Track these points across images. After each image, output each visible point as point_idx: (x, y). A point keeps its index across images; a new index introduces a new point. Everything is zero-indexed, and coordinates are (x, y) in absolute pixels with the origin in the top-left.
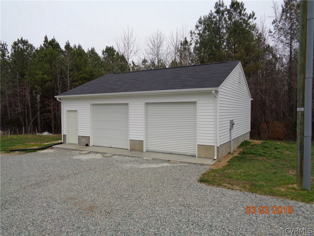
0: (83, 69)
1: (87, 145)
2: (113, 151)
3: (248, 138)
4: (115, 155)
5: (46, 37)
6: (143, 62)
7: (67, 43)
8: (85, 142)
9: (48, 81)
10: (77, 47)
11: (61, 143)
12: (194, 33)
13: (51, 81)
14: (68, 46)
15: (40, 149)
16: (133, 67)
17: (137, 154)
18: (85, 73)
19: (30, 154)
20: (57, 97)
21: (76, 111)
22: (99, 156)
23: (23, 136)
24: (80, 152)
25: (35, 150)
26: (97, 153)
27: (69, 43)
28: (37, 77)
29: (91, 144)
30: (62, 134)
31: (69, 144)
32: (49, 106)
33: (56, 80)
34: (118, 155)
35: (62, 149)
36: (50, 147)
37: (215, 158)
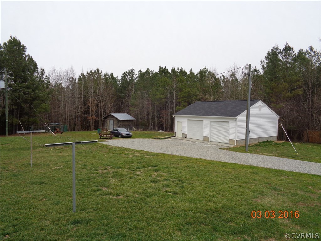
0: (184, 91)
1: (186, 138)
2: (196, 140)
3: (275, 140)
4: (197, 142)
5: (160, 66)
6: (231, 75)
7: (173, 68)
8: (185, 136)
9: (162, 99)
10: (180, 69)
11: (174, 136)
12: (263, 62)
13: (164, 98)
14: (173, 70)
15: (165, 138)
16: (223, 80)
17: (206, 142)
18: (185, 93)
19: (161, 140)
20: (173, 115)
21: (181, 122)
22: (190, 142)
23: (149, 132)
24: (183, 140)
25: (164, 139)
26: (190, 141)
27: (175, 68)
28: (157, 97)
29: (187, 137)
30: (175, 132)
31: (178, 137)
32: (162, 114)
33: (167, 98)
34: (198, 142)
35: (175, 139)
36: (170, 137)
37: (235, 145)
